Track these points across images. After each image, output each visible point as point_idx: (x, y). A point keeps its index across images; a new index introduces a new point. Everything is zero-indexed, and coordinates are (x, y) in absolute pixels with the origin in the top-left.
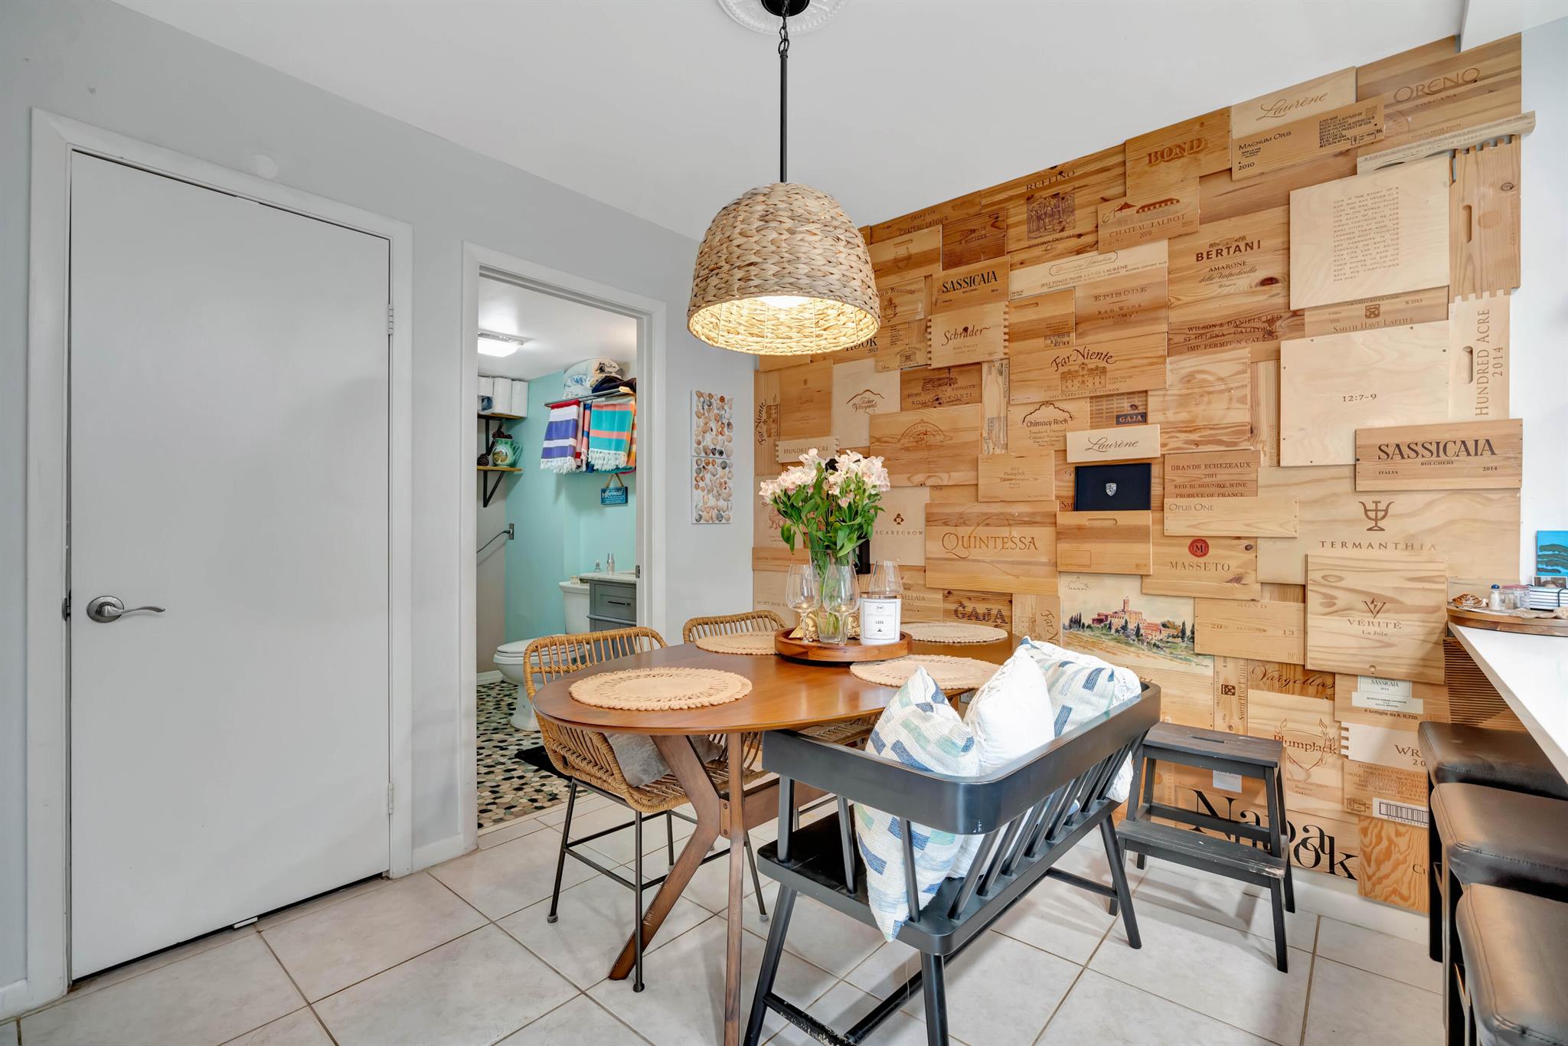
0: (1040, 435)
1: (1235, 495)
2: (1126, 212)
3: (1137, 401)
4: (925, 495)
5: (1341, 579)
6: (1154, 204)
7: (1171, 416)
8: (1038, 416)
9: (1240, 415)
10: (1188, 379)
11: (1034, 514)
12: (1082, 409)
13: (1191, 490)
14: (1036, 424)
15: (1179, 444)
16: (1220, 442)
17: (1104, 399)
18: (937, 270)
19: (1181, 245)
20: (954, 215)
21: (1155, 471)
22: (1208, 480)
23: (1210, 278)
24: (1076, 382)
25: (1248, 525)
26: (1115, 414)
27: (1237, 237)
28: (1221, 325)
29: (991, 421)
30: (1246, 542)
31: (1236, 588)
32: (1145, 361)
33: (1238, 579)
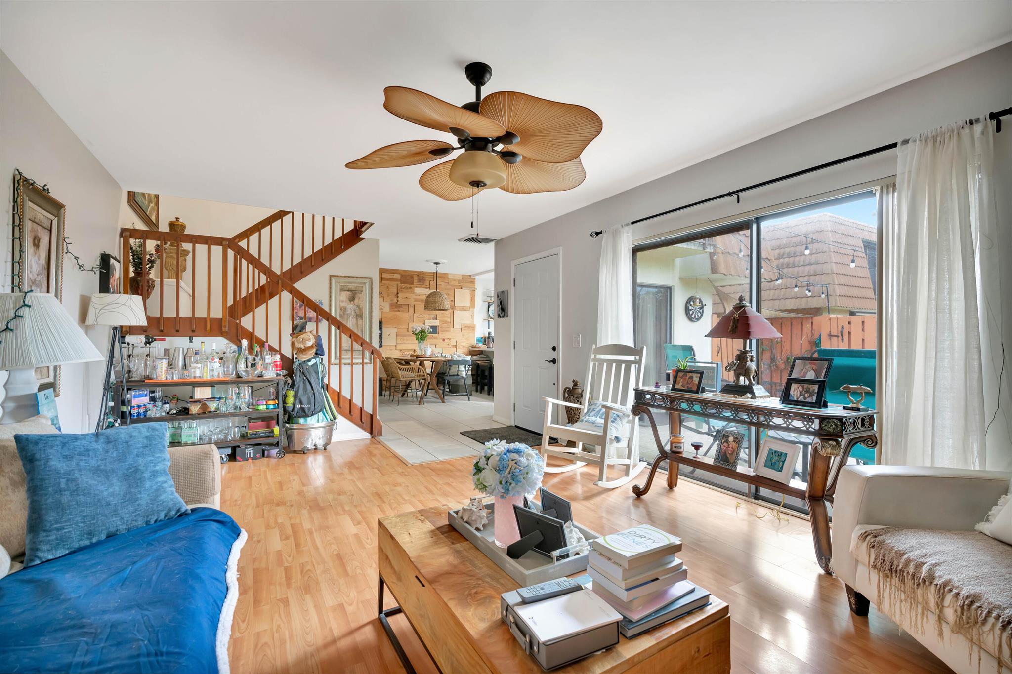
1: (448, 332)
3: (435, 316)
4: (396, 330)
5: (460, 344)
7: (441, 319)
8: (419, 316)
9: (449, 320)
10: (442, 313)
12: (427, 316)
13: (443, 331)
14: (419, 318)
15: (441, 324)
16: (446, 324)
17: (430, 315)
18: (399, 283)
20: (404, 273)
21: (438, 328)
22: (445, 329)
25: (450, 336)
26: (432, 317)
27: (448, 292)
30: (450, 339)
33: (449, 345)
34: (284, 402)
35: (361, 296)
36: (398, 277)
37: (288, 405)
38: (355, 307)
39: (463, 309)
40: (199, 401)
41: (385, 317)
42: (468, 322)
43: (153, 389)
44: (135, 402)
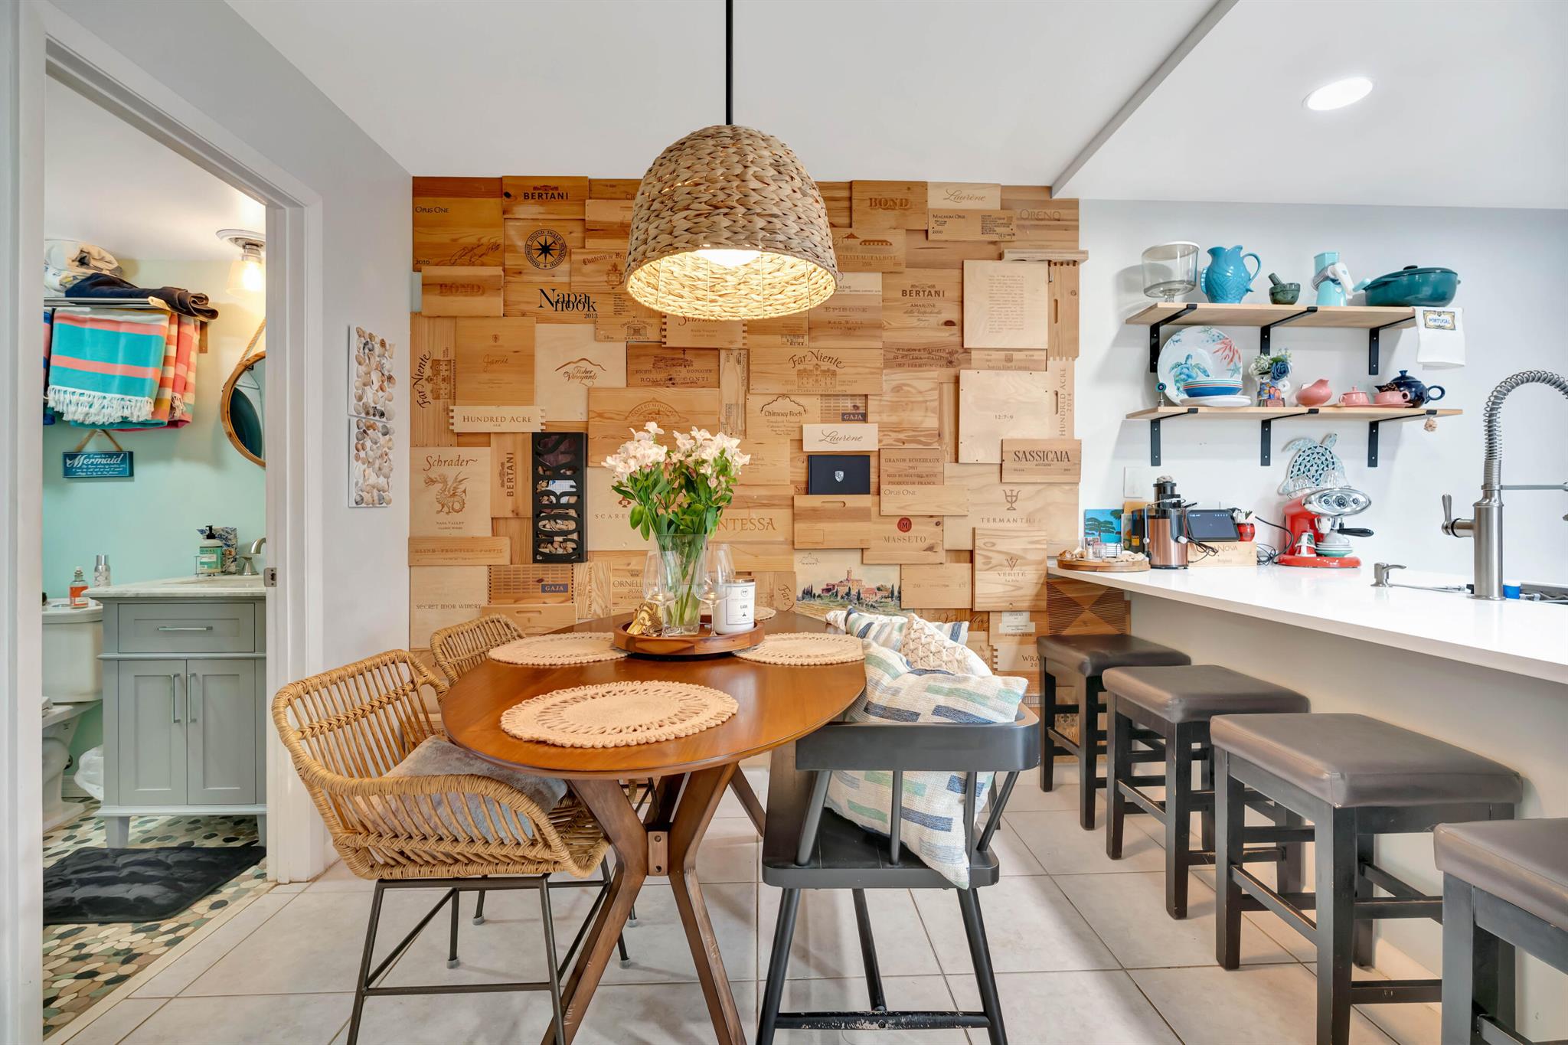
0: (777, 424)
1: (929, 483)
2: (851, 241)
3: (859, 402)
5: (994, 544)
6: (874, 241)
7: (885, 418)
8: (775, 407)
9: (932, 422)
10: (898, 389)
11: (772, 497)
12: (814, 404)
13: (901, 479)
14: (774, 414)
15: (891, 442)
16: (919, 442)
17: (832, 398)
19: (893, 280)
21: (873, 462)
22: (911, 471)
23: (911, 312)
24: (811, 380)
25: (938, 506)
26: (841, 411)
27: (930, 284)
28: (919, 350)
29: (729, 407)
30: (935, 520)
31: (931, 557)
32: (867, 370)
33: (931, 548)
39: (1009, 360)
41: (599, 415)
42: (1036, 429)
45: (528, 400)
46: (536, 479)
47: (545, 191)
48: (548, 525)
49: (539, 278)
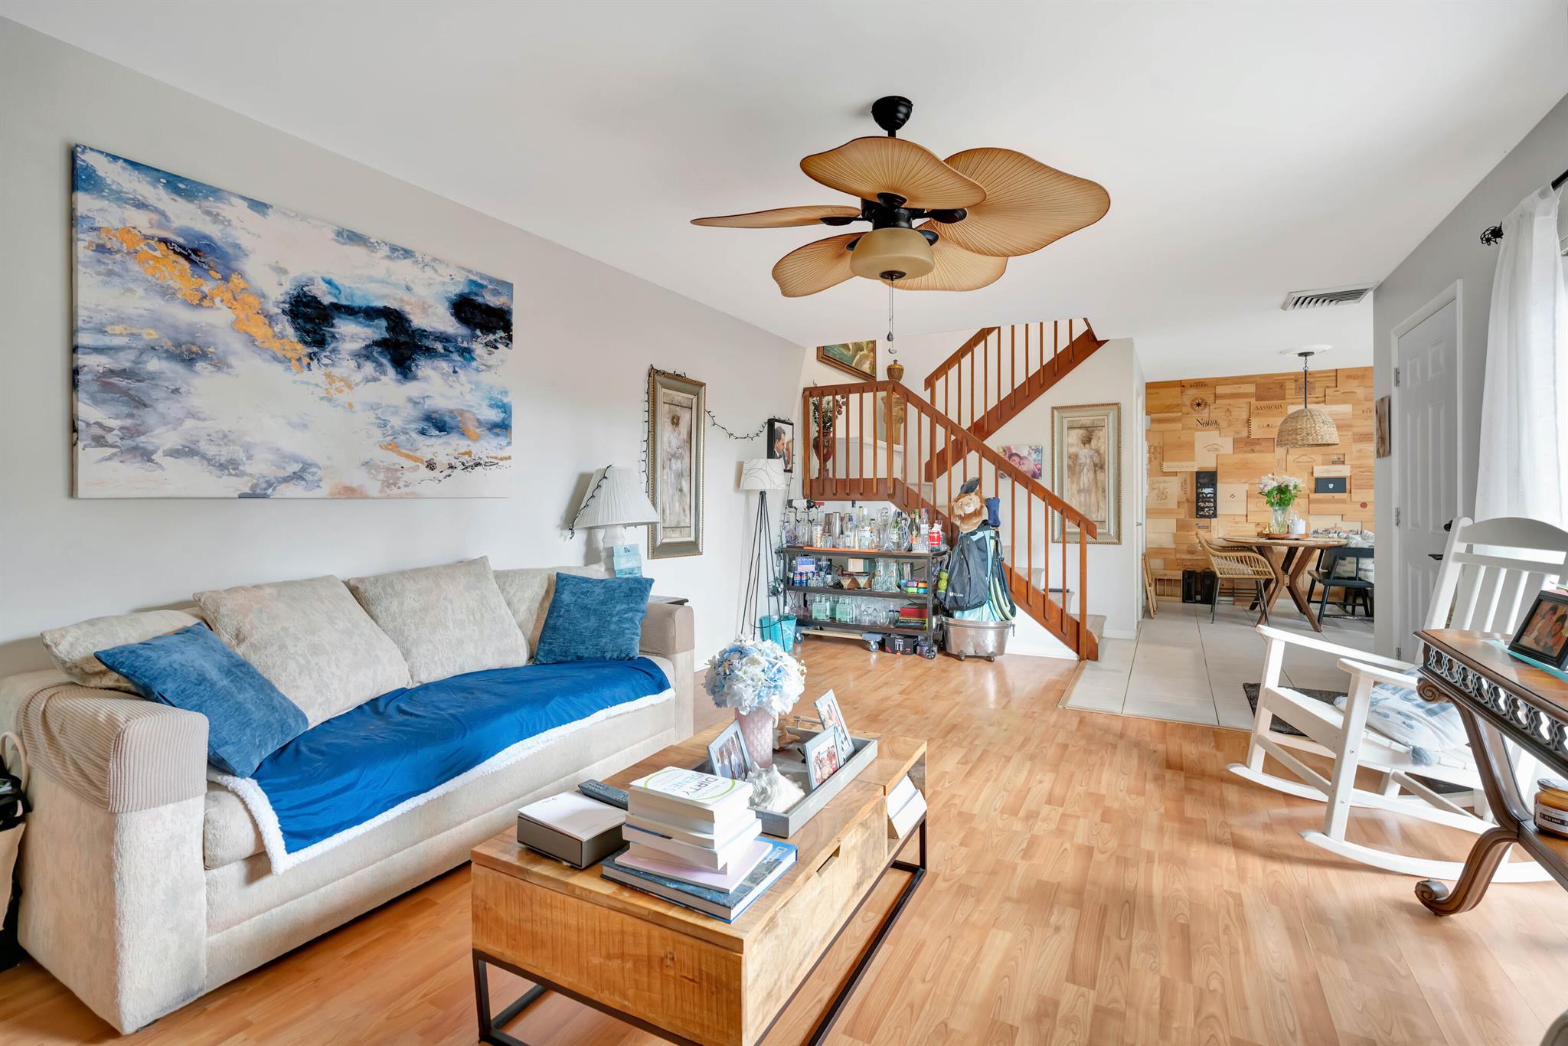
0: (1301, 466)
2: (1337, 393)
3: (1341, 457)
4: (1246, 487)
6: (1347, 392)
7: (1354, 463)
8: (1299, 460)
12: (1319, 458)
13: (1359, 487)
14: (1300, 463)
15: (1356, 472)
17: (1329, 456)
18: (1253, 401)
19: (1356, 407)
20: (1264, 381)
21: (1348, 481)
22: (1367, 484)
26: (1332, 461)
29: (1279, 460)
34: (936, 588)
35: (1101, 434)
36: (1251, 389)
37: (939, 591)
38: (1092, 452)
40: (850, 575)
41: (1222, 464)
43: (819, 556)
44: (801, 569)
45: (1192, 459)
46: (1197, 488)
47: (1199, 384)
48: (1202, 505)
49: (1196, 416)
